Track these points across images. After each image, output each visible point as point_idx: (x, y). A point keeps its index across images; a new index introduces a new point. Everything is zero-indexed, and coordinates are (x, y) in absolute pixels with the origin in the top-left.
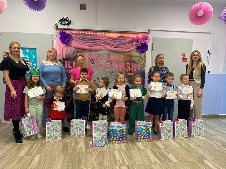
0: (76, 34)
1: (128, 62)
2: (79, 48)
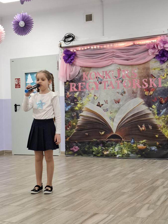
0: (81, 50)
1: (145, 77)
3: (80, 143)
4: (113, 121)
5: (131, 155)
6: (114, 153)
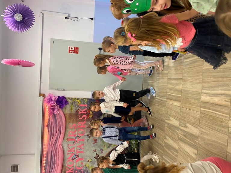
1: (77, 117)
6: (137, 144)
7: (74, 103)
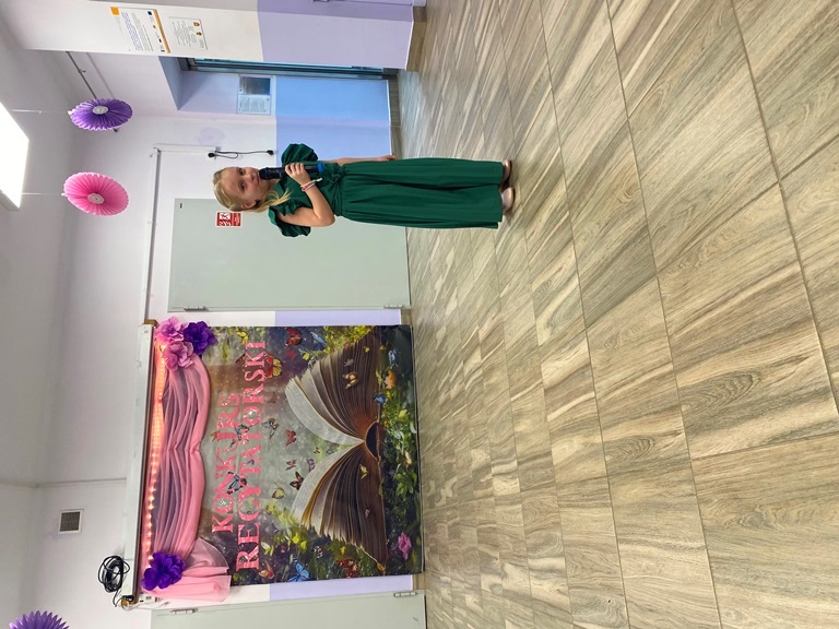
1: (241, 376)
2: (195, 525)
3: (389, 531)
4: (336, 445)
5: (410, 401)
6: (408, 439)
7: (232, 340)
